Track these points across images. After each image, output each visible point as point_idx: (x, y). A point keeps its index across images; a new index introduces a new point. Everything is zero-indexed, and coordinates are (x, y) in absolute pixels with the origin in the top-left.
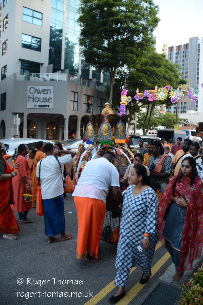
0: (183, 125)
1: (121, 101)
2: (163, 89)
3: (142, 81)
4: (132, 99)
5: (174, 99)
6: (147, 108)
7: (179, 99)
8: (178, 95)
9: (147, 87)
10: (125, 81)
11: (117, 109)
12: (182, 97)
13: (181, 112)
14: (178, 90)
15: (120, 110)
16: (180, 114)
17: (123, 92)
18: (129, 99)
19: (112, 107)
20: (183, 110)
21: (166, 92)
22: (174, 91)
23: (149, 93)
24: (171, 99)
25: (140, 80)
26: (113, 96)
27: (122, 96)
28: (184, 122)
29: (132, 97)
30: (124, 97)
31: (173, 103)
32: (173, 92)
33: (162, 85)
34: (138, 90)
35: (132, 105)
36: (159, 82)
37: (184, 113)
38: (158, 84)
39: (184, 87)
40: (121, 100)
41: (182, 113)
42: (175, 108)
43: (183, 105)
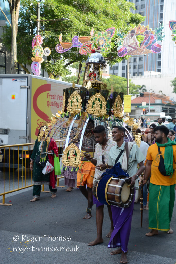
0: (137, 96)
1: (32, 56)
2: (104, 33)
3: (68, 19)
4: (52, 52)
5: (122, 51)
6: (78, 67)
7: (131, 50)
8: (129, 44)
9: (77, 30)
10: (39, 19)
11: (27, 69)
12: (136, 47)
13: (134, 74)
14: (130, 34)
15: (33, 72)
16: (131, 77)
17: (36, 38)
18: (47, 52)
19: (16, 66)
20: (136, 71)
21: (109, 39)
22: (122, 37)
23: (80, 40)
24: (117, 51)
25: (64, 18)
26: (18, 47)
27: (34, 47)
28: (140, 91)
29: (51, 48)
30: (38, 48)
31: (121, 57)
32: (120, 38)
33: (102, 27)
34: (61, 37)
35: (53, 63)
36: (96, 22)
37: (140, 76)
38: (96, 26)
39: (139, 28)
40: (33, 53)
41: (135, 76)
42: (123, 68)
43: (138, 63)
